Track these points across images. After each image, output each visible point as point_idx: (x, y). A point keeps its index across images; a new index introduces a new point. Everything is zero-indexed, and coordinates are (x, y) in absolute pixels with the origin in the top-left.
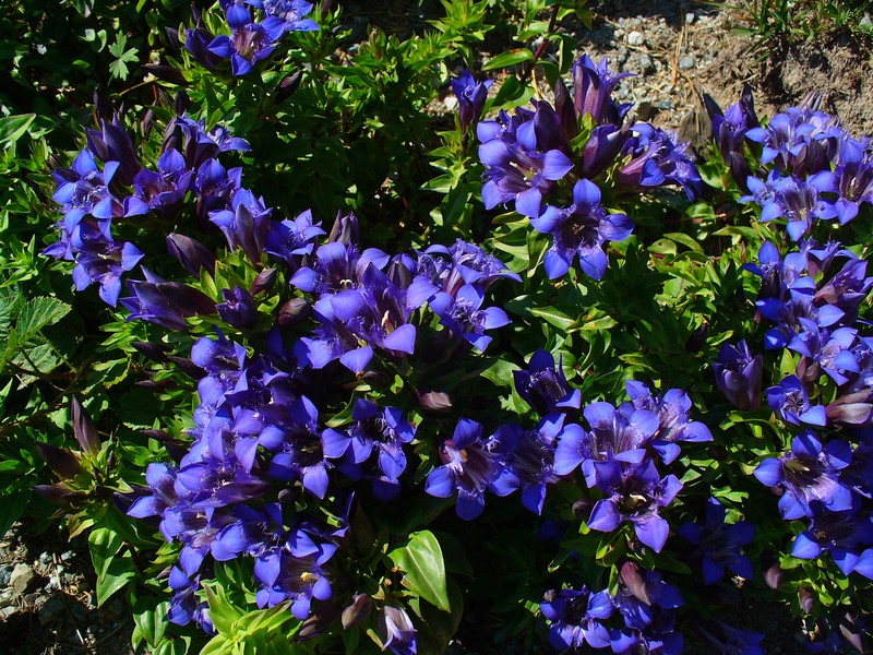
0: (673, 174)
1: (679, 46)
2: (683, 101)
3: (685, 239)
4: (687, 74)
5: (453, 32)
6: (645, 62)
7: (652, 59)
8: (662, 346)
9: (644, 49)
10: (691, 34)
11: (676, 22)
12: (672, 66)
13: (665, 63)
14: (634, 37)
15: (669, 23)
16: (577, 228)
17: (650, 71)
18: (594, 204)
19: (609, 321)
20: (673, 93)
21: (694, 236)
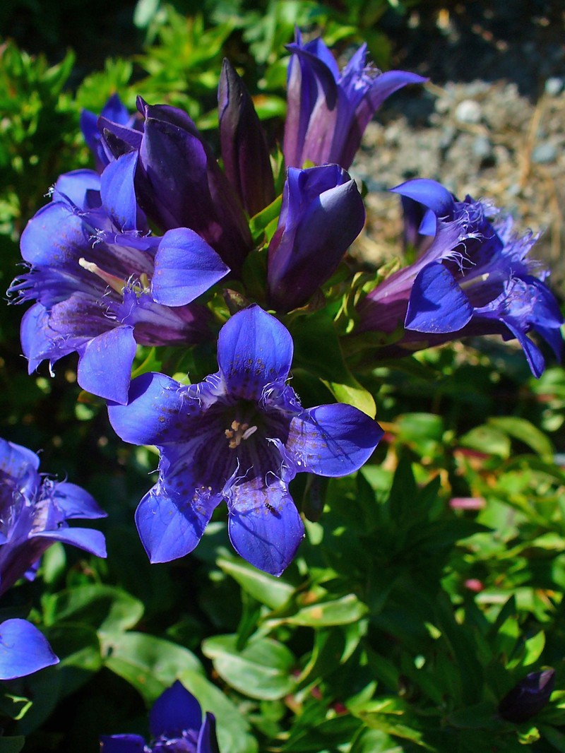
0: (493, 306)
1: (534, 127)
2: (536, 208)
3: (525, 430)
4: (546, 171)
5: (172, 74)
6: (481, 148)
7: (492, 144)
8: (446, 697)
9: (481, 131)
10: (553, 111)
11: (532, 91)
12: (522, 158)
13: (511, 151)
14: (467, 111)
15: (522, 92)
16: (240, 432)
17: (488, 163)
18: (276, 373)
19: (351, 607)
20: (520, 196)
21: (536, 421)
